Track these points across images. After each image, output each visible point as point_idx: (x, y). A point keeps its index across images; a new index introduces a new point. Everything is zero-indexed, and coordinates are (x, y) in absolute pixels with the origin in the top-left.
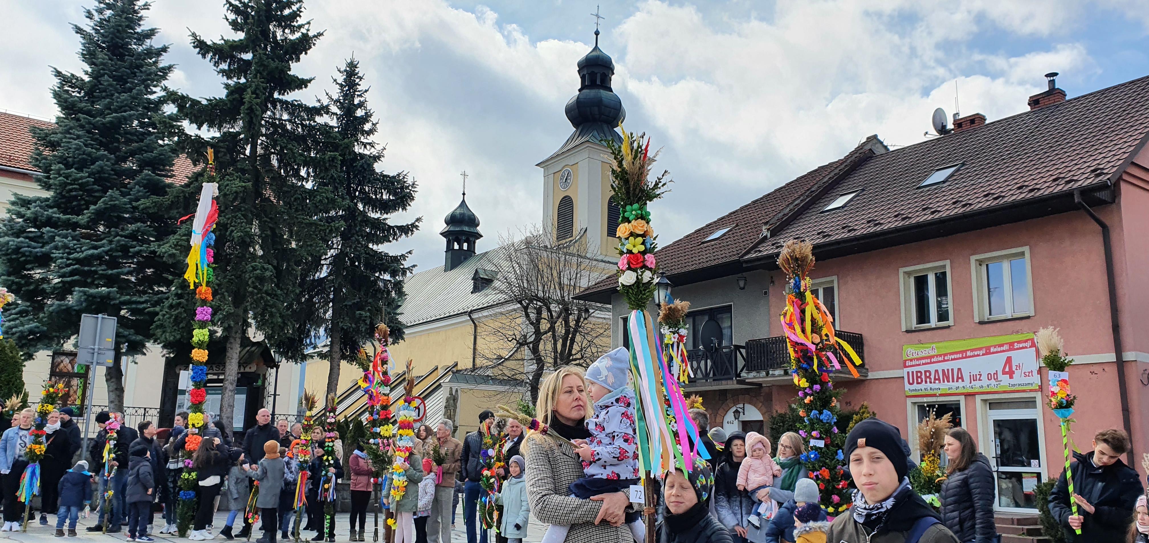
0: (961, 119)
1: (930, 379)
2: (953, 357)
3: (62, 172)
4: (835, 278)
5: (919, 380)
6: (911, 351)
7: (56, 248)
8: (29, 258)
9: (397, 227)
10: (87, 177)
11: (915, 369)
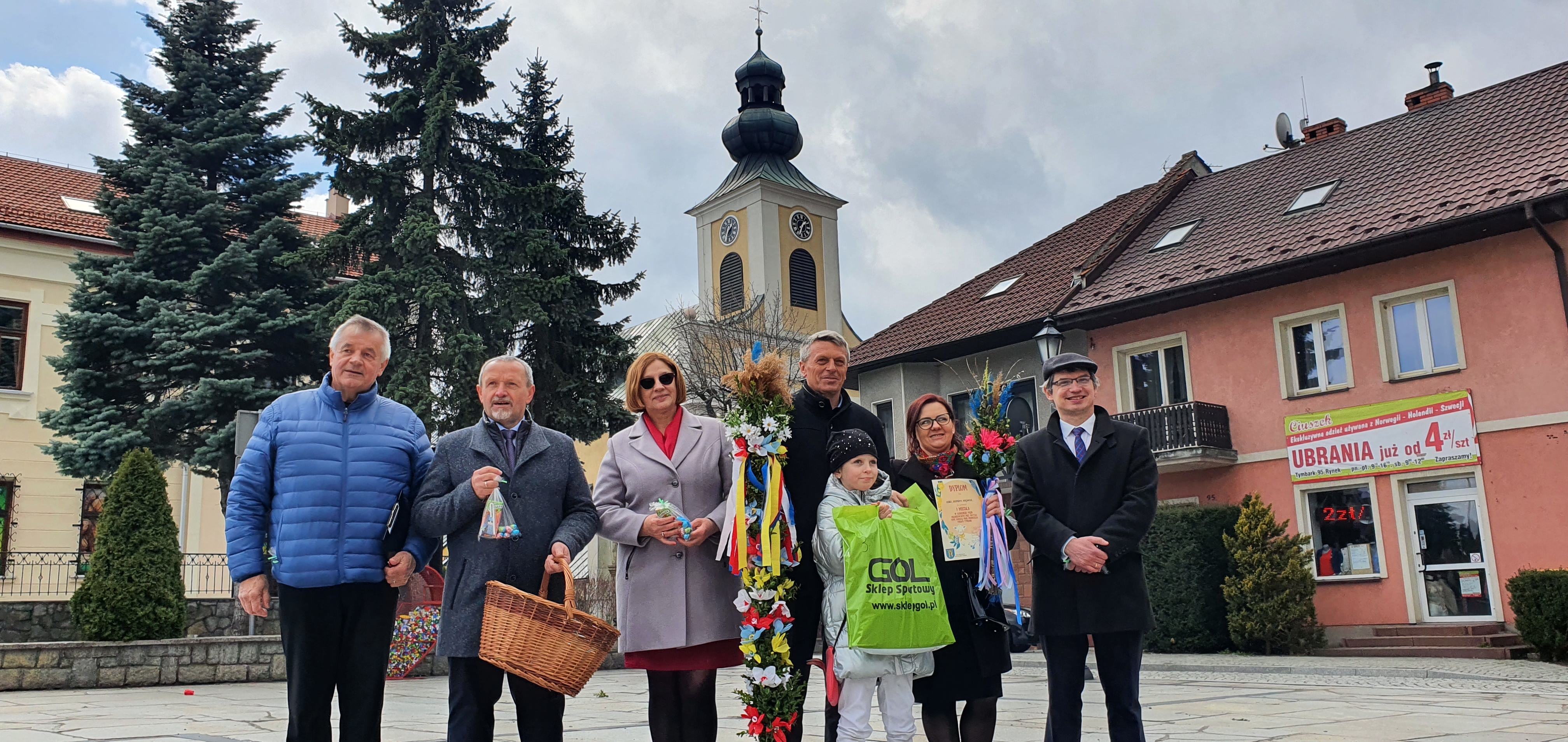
0: (1314, 126)
1: (1326, 458)
2: (1355, 428)
3: (157, 219)
4: (1183, 335)
5: (1310, 461)
6: (1295, 423)
7: (158, 325)
8: (117, 341)
9: (609, 285)
10: (192, 226)
11: (1303, 447)
